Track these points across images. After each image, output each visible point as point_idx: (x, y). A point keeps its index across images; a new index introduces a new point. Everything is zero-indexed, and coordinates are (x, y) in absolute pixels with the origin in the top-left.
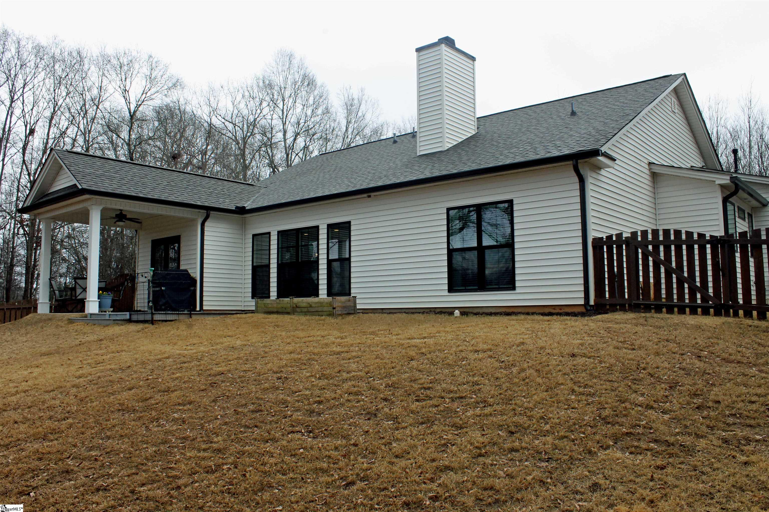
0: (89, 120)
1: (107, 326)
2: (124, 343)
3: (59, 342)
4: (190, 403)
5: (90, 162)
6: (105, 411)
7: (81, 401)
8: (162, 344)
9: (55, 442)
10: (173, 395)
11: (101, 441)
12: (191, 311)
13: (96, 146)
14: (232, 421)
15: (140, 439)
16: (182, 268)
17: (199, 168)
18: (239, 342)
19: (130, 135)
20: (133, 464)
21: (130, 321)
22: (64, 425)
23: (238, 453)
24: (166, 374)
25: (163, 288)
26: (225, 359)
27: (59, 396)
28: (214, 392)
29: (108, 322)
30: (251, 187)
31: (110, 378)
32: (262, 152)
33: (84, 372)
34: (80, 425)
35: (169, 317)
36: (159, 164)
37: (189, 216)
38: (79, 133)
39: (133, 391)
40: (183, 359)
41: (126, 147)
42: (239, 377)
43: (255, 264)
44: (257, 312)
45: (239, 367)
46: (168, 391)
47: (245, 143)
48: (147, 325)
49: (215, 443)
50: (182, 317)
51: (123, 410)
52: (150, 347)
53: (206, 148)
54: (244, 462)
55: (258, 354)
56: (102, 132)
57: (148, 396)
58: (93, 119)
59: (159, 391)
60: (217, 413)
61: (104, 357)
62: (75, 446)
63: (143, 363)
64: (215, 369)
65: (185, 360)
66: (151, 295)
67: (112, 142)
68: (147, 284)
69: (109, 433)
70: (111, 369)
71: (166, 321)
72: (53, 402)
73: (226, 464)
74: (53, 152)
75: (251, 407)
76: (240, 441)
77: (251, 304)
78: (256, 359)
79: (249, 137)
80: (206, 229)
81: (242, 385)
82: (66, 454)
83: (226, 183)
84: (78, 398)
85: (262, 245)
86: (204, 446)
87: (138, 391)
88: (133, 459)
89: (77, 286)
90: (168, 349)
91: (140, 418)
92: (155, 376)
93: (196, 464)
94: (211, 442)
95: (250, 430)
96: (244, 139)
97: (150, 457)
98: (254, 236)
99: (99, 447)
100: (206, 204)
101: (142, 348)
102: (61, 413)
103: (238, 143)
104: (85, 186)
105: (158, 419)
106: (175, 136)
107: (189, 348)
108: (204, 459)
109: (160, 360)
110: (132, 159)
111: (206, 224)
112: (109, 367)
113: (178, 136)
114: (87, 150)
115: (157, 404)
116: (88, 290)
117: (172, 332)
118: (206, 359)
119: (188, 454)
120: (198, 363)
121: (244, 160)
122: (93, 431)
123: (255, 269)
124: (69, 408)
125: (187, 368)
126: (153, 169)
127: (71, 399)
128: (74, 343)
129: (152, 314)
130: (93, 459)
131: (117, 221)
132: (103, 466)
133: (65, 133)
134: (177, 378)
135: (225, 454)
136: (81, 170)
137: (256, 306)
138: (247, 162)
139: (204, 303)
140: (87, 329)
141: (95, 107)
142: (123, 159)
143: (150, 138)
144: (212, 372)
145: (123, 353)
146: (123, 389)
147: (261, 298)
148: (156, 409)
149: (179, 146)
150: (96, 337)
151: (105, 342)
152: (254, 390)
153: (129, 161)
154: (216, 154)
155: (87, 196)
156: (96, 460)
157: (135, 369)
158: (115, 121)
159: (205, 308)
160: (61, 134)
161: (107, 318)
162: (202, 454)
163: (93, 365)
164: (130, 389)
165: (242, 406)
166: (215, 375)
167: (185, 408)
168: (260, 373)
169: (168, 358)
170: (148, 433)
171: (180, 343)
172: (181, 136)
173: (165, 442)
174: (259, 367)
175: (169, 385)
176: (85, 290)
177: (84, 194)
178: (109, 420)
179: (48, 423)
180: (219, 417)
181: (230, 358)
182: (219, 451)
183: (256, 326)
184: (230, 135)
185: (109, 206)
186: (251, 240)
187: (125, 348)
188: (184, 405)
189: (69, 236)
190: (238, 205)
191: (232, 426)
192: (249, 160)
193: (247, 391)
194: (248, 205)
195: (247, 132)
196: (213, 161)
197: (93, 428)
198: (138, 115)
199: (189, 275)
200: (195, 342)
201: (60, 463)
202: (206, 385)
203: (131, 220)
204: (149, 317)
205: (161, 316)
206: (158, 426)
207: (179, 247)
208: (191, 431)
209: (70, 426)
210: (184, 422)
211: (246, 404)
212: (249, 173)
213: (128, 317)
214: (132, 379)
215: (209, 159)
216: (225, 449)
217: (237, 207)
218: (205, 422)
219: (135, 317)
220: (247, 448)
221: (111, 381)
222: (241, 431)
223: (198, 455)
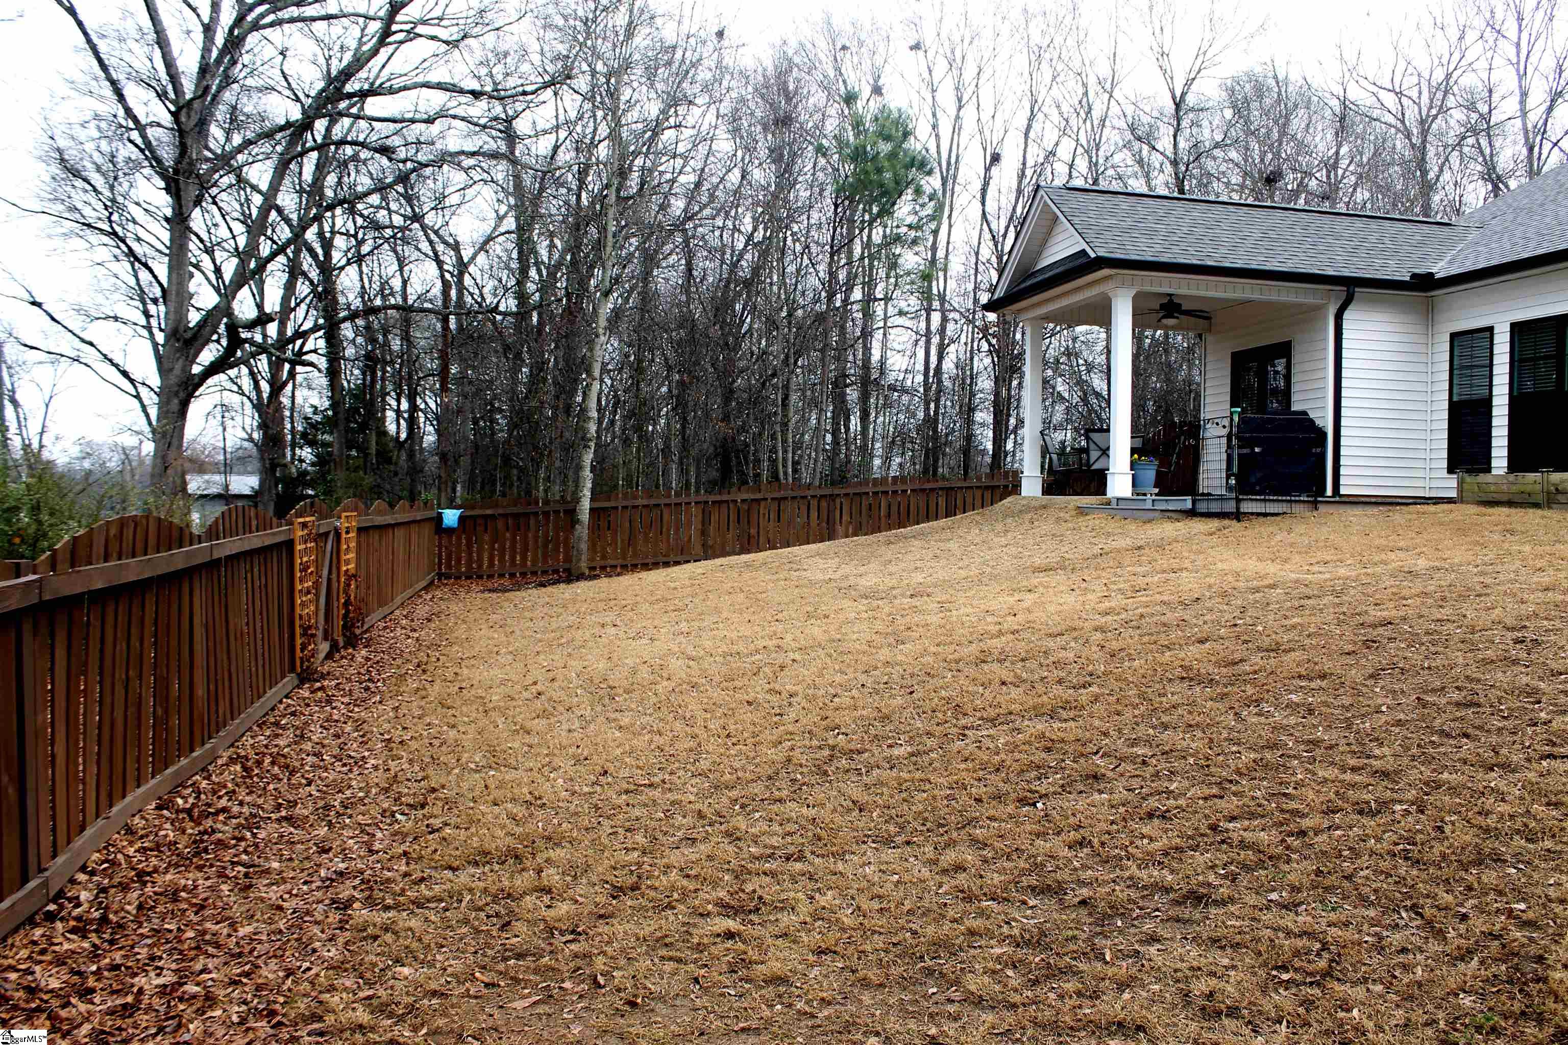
0: (1096, 123)
1: (1150, 521)
2: (1186, 554)
3: (1064, 549)
4: (1323, 677)
5: (1108, 205)
6: (1157, 679)
7: (1113, 656)
8: (1259, 559)
9: (1072, 724)
10: (1287, 658)
11: (1151, 731)
12: (1316, 496)
13: (1110, 172)
14: (1413, 720)
15: (1225, 734)
16: (1295, 407)
17: (1325, 197)
18: (1422, 563)
19: (1175, 145)
20: (1213, 780)
21: (1192, 513)
22: (1084, 695)
23: (1427, 784)
24: (1271, 617)
25: (1257, 450)
26: (1394, 594)
27: (1073, 644)
28: (1372, 661)
29: (1151, 515)
30: (1446, 229)
31: (1164, 619)
32: (1466, 149)
33: (1113, 604)
34: (1112, 699)
35: (1272, 508)
36: (1236, 197)
37: (1310, 300)
38: (1080, 150)
39: (1207, 645)
40: (1303, 589)
41: (1169, 168)
42: (1427, 633)
43: (1455, 399)
44: (1462, 502)
45: (1425, 611)
46: (1275, 649)
47: (1424, 133)
48: (1226, 522)
49: (1376, 757)
50: (1297, 509)
51: (1191, 679)
52: (1237, 565)
53: (1337, 153)
54: (1439, 804)
55: (1469, 589)
56: (1121, 144)
57: (1237, 656)
58: (1103, 121)
59: (1259, 649)
60: (1379, 701)
61: (1147, 580)
62: (1106, 734)
63: (1224, 594)
64: (1373, 613)
65: (1309, 592)
66: (1236, 462)
67: (1140, 162)
68: (1224, 440)
69: (1165, 719)
70: (1163, 602)
71: (1265, 515)
72: (1063, 654)
73: (1400, 802)
74: (1041, 192)
75: (1456, 696)
76: (1429, 760)
77: (1448, 485)
78: (1463, 597)
79: (1435, 117)
80: (1345, 325)
81: (1432, 649)
82: (1091, 748)
83: (1387, 223)
84: (1107, 650)
85: (1472, 357)
86: (1353, 762)
87: (1218, 647)
88: (1213, 769)
89: (1092, 446)
90: (1272, 568)
91: (1223, 696)
92: (1249, 620)
93: (1337, 793)
94: (1368, 757)
95: (1452, 742)
96: (1424, 125)
97: (1244, 771)
98: (1454, 336)
99: (1148, 742)
100: (1346, 273)
101: (1220, 566)
102: (1078, 674)
103: (1408, 136)
104: (1102, 253)
105: (1258, 702)
106: (1268, 135)
107: (1316, 568)
108: (1353, 786)
109: (1257, 590)
110: (1181, 191)
111: (1346, 315)
112: (1158, 598)
113: (1275, 135)
114: (1095, 182)
115: (1255, 672)
116: (1111, 452)
117: (1279, 538)
118: (1352, 592)
119: (1320, 774)
120: (1337, 600)
121: (1424, 173)
122: (1137, 712)
123: (1455, 409)
124: (1091, 668)
125: (1314, 608)
126: (1231, 208)
127: (1095, 652)
128: (1089, 553)
129: (1238, 501)
130: (1139, 760)
131: (1164, 317)
132: (1157, 775)
133: (1053, 153)
134: (1294, 627)
135: (1397, 783)
136: (1093, 221)
137: (1460, 488)
138: (1431, 175)
139: (1343, 481)
140: (1112, 526)
141: (1107, 96)
142: (1164, 192)
143: (1217, 145)
144: (1369, 619)
145: (1185, 574)
146: (1188, 641)
147: (1469, 471)
148: (1253, 682)
149: (1277, 155)
150: (1129, 541)
151: (1147, 551)
152: (1461, 660)
153: (1176, 195)
154: (1360, 165)
155: (1106, 272)
156: (1144, 763)
157: (1209, 604)
158: (1145, 119)
159: (1343, 491)
160: (1047, 157)
161: (1149, 505)
162: (1348, 776)
163: (1129, 594)
164: (1201, 642)
165: (1434, 691)
166: (1374, 626)
167: (1313, 685)
168: (1473, 627)
169: (1273, 586)
170: (1239, 726)
171: (1297, 558)
172: (1283, 133)
173: (1272, 746)
174: (1470, 614)
175: (1278, 638)
176: (1105, 452)
177: (1101, 268)
178: (1165, 695)
179: (1057, 690)
180: (1384, 709)
181: (1405, 592)
182: (1385, 774)
183: (1462, 530)
184: (1391, 119)
185: (1148, 288)
186: (1447, 346)
187: (1187, 564)
188: (1311, 680)
189: (1068, 353)
190: (1417, 271)
191: (1412, 728)
192: (1436, 169)
193: (1446, 663)
194: (1440, 269)
195: (1431, 107)
196: (1353, 178)
197: (1135, 707)
198: (1191, 100)
199: (1312, 422)
200: (1328, 558)
201: (1082, 760)
202: (1355, 643)
203: (1188, 313)
204: (1230, 507)
205: (1254, 504)
206: (1259, 714)
207: (1288, 367)
208: (1325, 730)
209: (1096, 699)
210: (1311, 712)
211: (1443, 688)
212: (1436, 198)
213: (1189, 505)
214: (1205, 623)
215: (1343, 177)
216: (1396, 772)
217: (1414, 276)
218: (1354, 716)
219: (1202, 507)
220: (1446, 775)
221: (1165, 625)
222: (1433, 742)
223: (1341, 777)
